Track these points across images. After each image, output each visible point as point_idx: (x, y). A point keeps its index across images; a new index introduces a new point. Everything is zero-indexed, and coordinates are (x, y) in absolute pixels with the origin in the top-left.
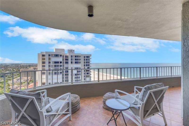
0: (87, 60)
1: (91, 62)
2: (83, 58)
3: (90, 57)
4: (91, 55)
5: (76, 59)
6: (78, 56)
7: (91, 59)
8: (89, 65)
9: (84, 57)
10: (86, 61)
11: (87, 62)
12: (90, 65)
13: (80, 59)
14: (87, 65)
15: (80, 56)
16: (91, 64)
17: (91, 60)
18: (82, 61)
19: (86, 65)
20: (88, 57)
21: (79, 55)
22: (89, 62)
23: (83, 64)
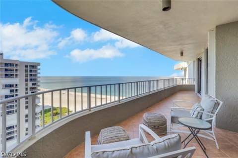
0: (31, 71)
1: (38, 75)
2: (24, 68)
3: (38, 67)
4: (39, 64)
5: (6, 70)
6: (12, 65)
7: (39, 69)
8: (35, 80)
9: (26, 66)
10: (29, 73)
11: (31, 75)
12: (38, 79)
13: (17, 70)
14: (31, 80)
15: (16, 65)
16: (39, 77)
17: (38, 71)
18: (22, 73)
19: (29, 80)
20: (33, 66)
21: (15, 63)
22: (35, 75)
23: (24, 78)
